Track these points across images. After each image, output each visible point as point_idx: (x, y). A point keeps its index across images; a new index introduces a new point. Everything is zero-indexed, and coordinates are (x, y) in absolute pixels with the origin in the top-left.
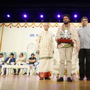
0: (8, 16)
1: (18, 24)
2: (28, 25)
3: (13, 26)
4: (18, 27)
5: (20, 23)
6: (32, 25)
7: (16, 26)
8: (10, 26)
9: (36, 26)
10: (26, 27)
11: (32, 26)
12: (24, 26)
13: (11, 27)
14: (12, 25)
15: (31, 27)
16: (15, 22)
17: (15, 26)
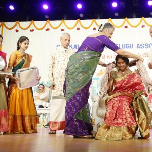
0: (12, 7)
1: (32, 25)
2: (51, 26)
3: (22, 29)
4: (32, 31)
5: (36, 23)
6: (60, 25)
7: (27, 29)
8: (16, 28)
9: (69, 28)
10: (47, 30)
11: (60, 28)
12: (44, 27)
13: (17, 31)
14: (20, 27)
15: (57, 29)
16: (26, 21)
17: (25, 29)
